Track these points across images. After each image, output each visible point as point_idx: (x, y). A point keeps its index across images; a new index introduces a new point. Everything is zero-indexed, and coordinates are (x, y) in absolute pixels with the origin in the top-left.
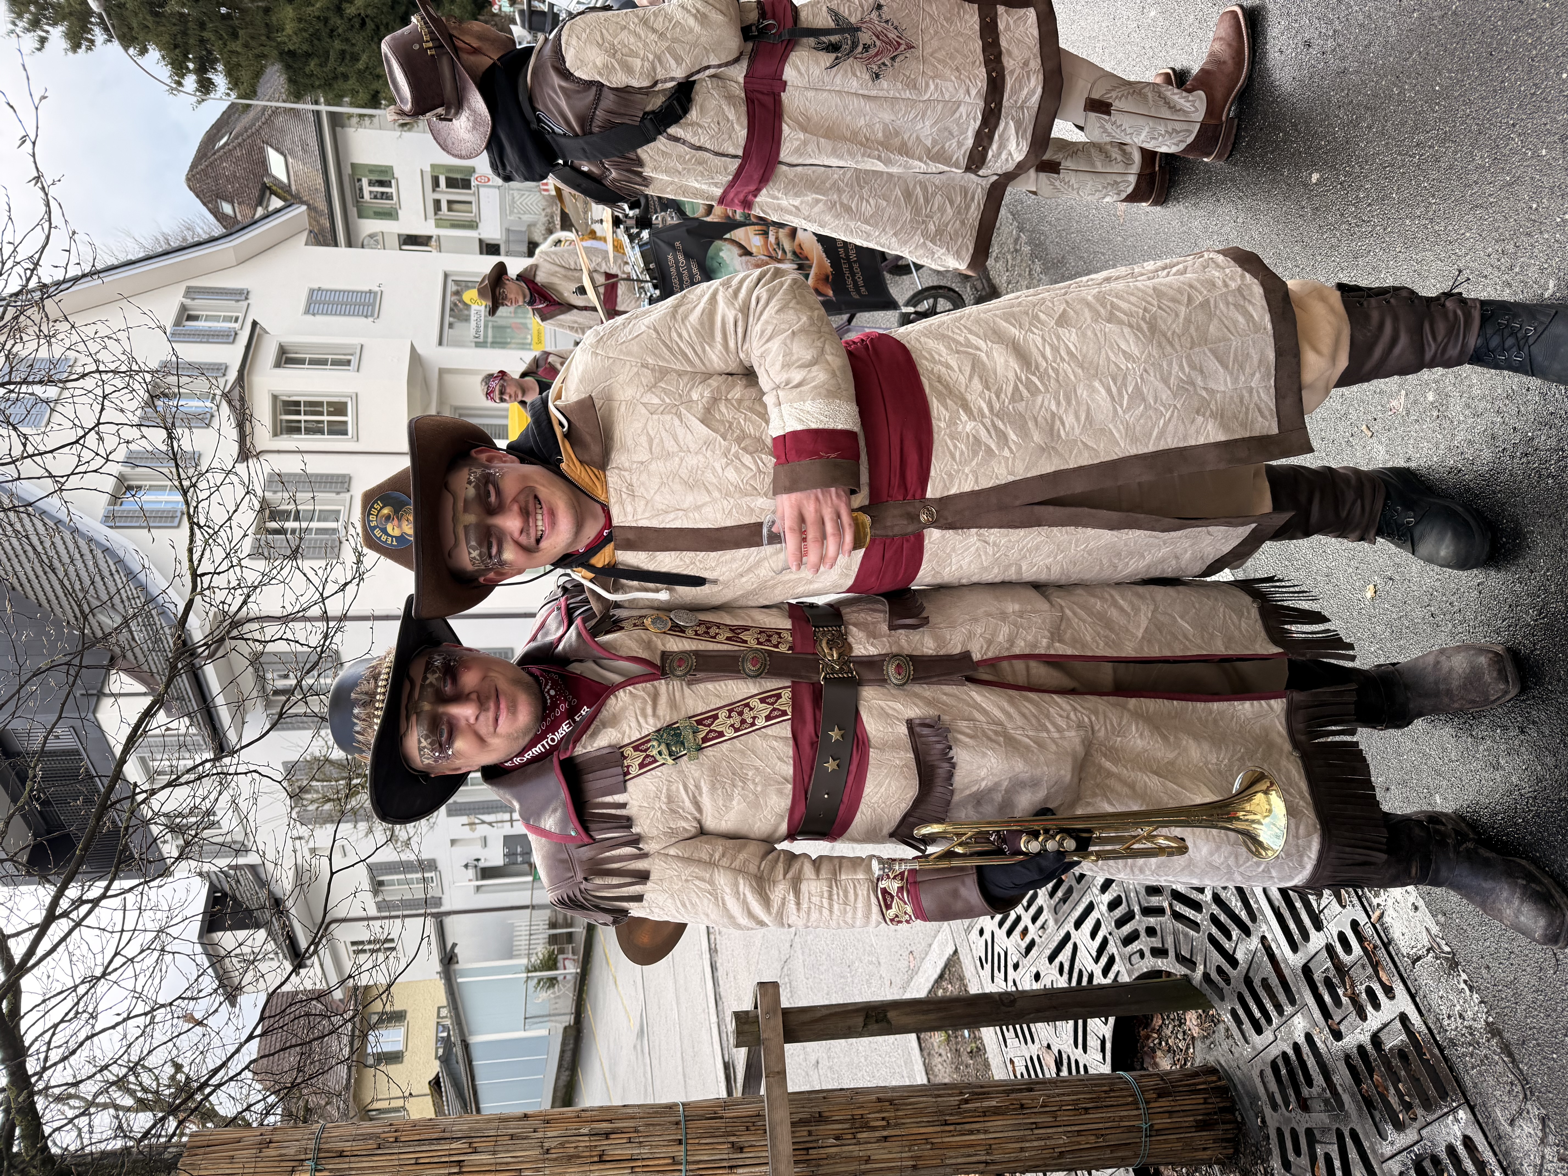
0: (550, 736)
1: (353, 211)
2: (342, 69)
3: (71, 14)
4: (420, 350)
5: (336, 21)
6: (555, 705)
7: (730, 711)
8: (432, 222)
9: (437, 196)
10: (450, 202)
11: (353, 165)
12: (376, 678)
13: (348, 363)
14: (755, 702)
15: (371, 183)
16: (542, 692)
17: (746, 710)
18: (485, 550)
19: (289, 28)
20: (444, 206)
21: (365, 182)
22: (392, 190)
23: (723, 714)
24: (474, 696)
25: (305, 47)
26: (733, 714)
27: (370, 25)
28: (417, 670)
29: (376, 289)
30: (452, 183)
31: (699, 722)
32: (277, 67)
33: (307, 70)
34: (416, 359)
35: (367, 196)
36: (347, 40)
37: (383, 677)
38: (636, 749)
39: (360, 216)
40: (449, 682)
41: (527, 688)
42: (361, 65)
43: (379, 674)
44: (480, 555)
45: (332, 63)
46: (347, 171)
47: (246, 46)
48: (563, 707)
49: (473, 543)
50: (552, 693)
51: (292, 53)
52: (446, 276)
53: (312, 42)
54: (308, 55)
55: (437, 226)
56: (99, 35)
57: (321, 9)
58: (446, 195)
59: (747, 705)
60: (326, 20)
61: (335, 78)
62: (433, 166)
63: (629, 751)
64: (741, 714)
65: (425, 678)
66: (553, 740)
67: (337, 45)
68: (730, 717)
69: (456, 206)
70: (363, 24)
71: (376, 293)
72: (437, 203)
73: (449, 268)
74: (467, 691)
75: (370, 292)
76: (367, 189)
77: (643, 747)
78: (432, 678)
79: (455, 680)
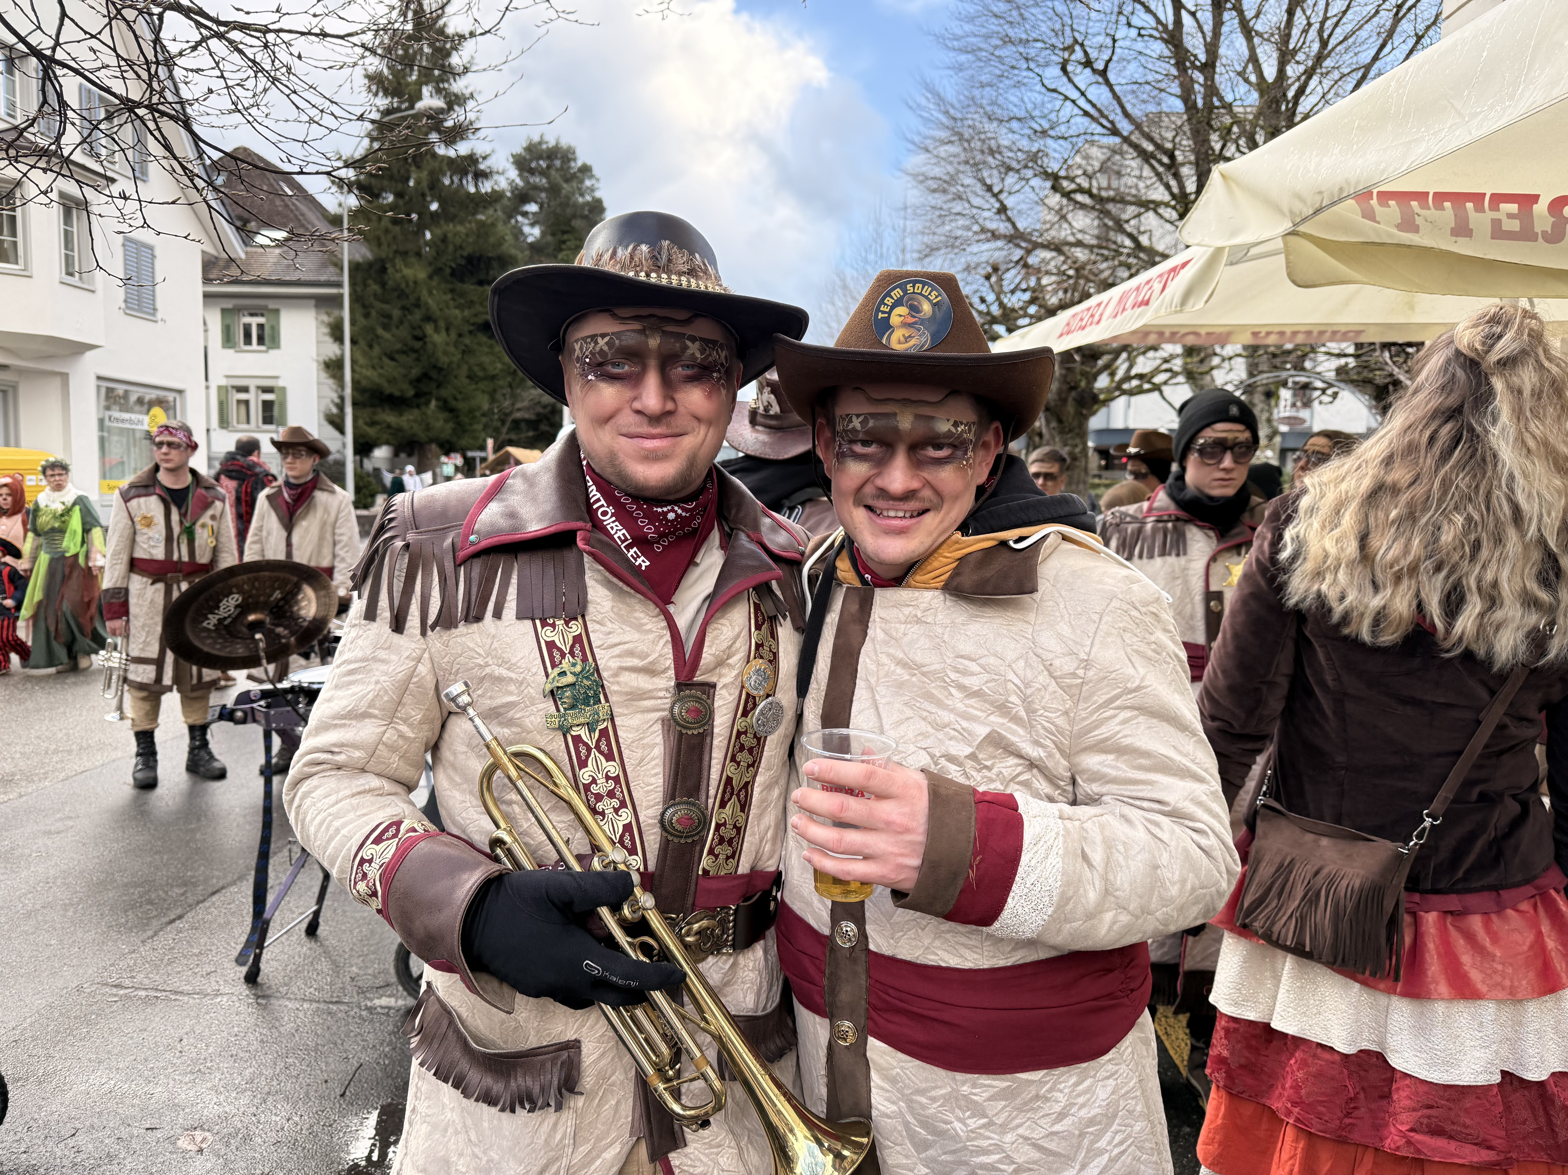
0: (611, 510)
1: (229, 304)
2: (374, 313)
3: (399, 83)
4: (89, 355)
5: (417, 315)
6: (653, 518)
7: (616, 779)
8: (224, 382)
9: (252, 390)
10: (247, 403)
11: (277, 312)
12: (692, 272)
13: (71, 274)
14: (626, 816)
15: (261, 327)
16: (675, 502)
17: (616, 803)
18: (861, 436)
19: (407, 272)
20: (243, 396)
21: (261, 320)
22: (254, 345)
23: (613, 768)
24: (670, 406)
25: (391, 283)
26: (611, 784)
27: (417, 345)
28: (705, 328)
29: (159, 316)
30: (267, 406)
31: (604, 733)
32: (369, 256)
33: (370, 282)
34: (79, 349)
35: (247, 320)
36: (401, 322)
37: (693, 282)
38: (577, 639)
39: (224, 311)
40: (689, 372)
41: (684, 478)
42: (380, 331)
43: (697, 277)
44: (854, 430)
45: (378, 305)
46: (272, 304)
47: (387, 231)
48: (649, 531)
49: (871, 423)
50: (671, 516)
51: (383, 270)
52: (180, 392)
53: (395, 290)
54: (383, 285)
55: (220, 388)
56: (383, 102)
57: (426, 304)
58: (255, 399)
59: (623, 805)
60: (418, 306)
61: (364, 306)
62: (283, 389)
63: (576, 628)
64: (611, 794)
65: (693, 339)
66: (605, 513)
67: (396, 313)
68: (608, 778)
69: (243, 408)
70: (417, 338)
71: (154, 315)
72: (245, 389)
73: (189, 395)
74: (679, 396)
75: (155, 309)
76: (254, 321)
77: (577, 651)
78: (694, 349)
79: (692, 379)
